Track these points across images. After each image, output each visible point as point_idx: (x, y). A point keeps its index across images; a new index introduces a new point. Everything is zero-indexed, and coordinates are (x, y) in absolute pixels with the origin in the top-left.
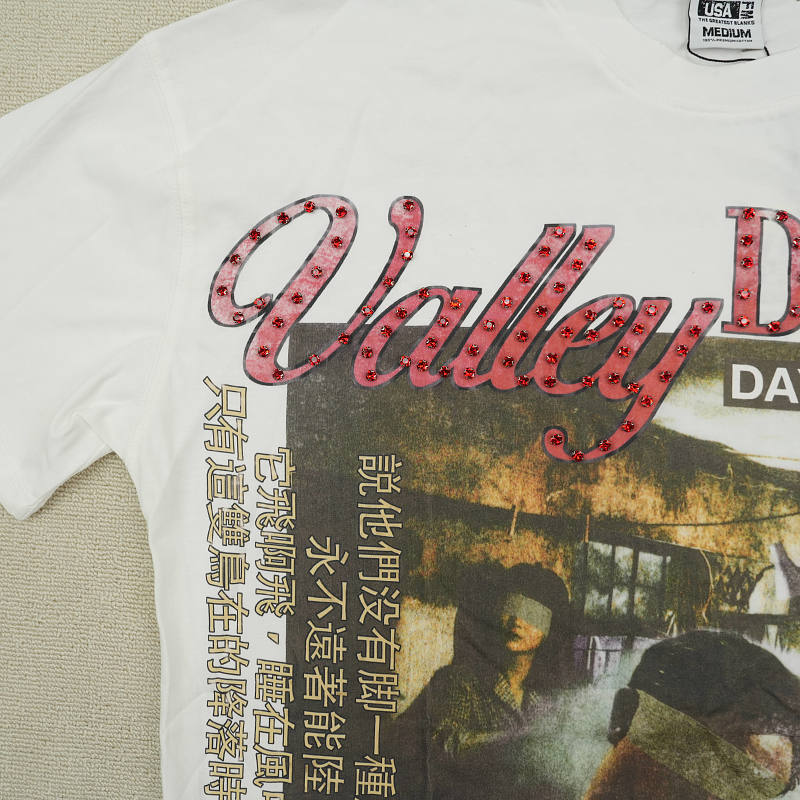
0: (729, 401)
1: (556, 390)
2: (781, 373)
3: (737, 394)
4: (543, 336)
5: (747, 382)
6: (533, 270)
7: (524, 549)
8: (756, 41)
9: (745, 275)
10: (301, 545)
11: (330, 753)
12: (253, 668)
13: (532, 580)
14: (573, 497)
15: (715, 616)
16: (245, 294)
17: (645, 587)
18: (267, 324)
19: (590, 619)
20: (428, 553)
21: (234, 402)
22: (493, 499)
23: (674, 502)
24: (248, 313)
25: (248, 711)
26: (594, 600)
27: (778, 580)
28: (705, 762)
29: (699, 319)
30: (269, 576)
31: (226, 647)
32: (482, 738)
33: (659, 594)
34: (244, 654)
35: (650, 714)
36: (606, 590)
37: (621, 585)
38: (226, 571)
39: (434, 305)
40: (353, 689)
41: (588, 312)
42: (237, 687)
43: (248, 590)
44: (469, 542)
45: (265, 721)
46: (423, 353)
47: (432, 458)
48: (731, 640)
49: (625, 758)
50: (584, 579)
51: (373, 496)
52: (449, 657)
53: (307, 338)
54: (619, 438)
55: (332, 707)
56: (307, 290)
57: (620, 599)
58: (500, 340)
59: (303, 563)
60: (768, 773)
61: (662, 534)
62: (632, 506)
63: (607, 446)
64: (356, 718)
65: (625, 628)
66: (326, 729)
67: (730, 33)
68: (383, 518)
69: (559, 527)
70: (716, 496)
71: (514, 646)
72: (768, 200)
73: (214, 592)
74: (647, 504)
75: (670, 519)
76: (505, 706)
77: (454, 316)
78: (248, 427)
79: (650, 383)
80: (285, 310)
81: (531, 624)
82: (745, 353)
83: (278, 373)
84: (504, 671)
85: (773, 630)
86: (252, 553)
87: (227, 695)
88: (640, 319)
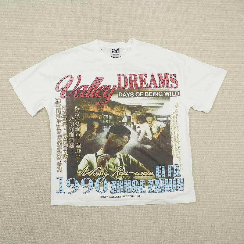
0: (119, 97)
1: (98, 97)
2: (124, 93)
3: (119, 96)
4: (96, 90)
5: (121, 94)
6: (95, 83)
7: (95, 116)
8: (119, 55)
9: (119, 82)
10: (68, 118)
11: (73, 143)
12: (62, 133)
13: (96, 120)
14: (101, 109)
15: (119, 123)
16: (60, 88)
17: (110, 120)
18: (63, 91)
19: (103, 124)
20: (83, 117)
21: (59, 101)
22: (91, 110)
23: (113, 109)
24: (60, 90)
25: (62, 139)
26: (104, 121)
27: (125, 118)
28: (118, 140)
29: (114, 87)
30: (64, 122)
31: (59, 131)
32: (91, 139)
33: (112, 120)
34: (61, 131)
35: (111, 134)
36: (105, 120)
37: (107, 120)
38: (59, 121)
39: (83, 88)
40: (75, 135)
41: (101, 87)
42: (60, 136)
43: (62, 124)
44: (88, 115)
45: (64, 140)
46: (82, 93)
47: (83, 106)
48: (120, 125)
49: (109, 140)
50: (102, 119)
51: (77, 111)
52: (87, 130)
53: (68, 93)
54: (106, 102)
55: (73, 137)
56: (68, 87)
57: (107, 121)
58: (91, 91)
59: (68, 120)
60: (125, 140)
61: (111, 113)
62: (108, 110)
63: (104, 103)
64: (76, 139)
65: (108, 125)
66: (72, 140)
67: (116, 54)
68: (78, 113)
69: (99, 113)
70: (118, 108)
71: (94, 128)
72: (121, 73)
73: (57, 124)
74: (109, 110)
75: (112, 111)
76: (94, 135)
77: (85, 89)
78: (61, 104)
79: (109, 95)
80: (65, 89)
81: (96, 125)
82: (120, 91)
83: (64, 97)
84: (93, 131)
85: (125, 124)
86: (62, 119)
87: (59, 137)
88: (108, 88)
